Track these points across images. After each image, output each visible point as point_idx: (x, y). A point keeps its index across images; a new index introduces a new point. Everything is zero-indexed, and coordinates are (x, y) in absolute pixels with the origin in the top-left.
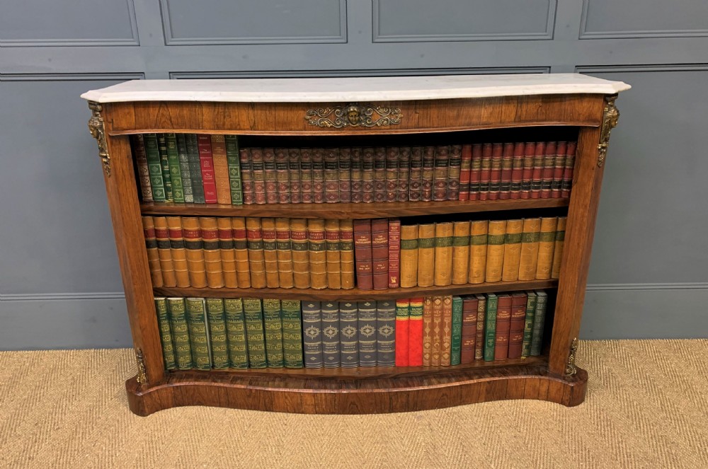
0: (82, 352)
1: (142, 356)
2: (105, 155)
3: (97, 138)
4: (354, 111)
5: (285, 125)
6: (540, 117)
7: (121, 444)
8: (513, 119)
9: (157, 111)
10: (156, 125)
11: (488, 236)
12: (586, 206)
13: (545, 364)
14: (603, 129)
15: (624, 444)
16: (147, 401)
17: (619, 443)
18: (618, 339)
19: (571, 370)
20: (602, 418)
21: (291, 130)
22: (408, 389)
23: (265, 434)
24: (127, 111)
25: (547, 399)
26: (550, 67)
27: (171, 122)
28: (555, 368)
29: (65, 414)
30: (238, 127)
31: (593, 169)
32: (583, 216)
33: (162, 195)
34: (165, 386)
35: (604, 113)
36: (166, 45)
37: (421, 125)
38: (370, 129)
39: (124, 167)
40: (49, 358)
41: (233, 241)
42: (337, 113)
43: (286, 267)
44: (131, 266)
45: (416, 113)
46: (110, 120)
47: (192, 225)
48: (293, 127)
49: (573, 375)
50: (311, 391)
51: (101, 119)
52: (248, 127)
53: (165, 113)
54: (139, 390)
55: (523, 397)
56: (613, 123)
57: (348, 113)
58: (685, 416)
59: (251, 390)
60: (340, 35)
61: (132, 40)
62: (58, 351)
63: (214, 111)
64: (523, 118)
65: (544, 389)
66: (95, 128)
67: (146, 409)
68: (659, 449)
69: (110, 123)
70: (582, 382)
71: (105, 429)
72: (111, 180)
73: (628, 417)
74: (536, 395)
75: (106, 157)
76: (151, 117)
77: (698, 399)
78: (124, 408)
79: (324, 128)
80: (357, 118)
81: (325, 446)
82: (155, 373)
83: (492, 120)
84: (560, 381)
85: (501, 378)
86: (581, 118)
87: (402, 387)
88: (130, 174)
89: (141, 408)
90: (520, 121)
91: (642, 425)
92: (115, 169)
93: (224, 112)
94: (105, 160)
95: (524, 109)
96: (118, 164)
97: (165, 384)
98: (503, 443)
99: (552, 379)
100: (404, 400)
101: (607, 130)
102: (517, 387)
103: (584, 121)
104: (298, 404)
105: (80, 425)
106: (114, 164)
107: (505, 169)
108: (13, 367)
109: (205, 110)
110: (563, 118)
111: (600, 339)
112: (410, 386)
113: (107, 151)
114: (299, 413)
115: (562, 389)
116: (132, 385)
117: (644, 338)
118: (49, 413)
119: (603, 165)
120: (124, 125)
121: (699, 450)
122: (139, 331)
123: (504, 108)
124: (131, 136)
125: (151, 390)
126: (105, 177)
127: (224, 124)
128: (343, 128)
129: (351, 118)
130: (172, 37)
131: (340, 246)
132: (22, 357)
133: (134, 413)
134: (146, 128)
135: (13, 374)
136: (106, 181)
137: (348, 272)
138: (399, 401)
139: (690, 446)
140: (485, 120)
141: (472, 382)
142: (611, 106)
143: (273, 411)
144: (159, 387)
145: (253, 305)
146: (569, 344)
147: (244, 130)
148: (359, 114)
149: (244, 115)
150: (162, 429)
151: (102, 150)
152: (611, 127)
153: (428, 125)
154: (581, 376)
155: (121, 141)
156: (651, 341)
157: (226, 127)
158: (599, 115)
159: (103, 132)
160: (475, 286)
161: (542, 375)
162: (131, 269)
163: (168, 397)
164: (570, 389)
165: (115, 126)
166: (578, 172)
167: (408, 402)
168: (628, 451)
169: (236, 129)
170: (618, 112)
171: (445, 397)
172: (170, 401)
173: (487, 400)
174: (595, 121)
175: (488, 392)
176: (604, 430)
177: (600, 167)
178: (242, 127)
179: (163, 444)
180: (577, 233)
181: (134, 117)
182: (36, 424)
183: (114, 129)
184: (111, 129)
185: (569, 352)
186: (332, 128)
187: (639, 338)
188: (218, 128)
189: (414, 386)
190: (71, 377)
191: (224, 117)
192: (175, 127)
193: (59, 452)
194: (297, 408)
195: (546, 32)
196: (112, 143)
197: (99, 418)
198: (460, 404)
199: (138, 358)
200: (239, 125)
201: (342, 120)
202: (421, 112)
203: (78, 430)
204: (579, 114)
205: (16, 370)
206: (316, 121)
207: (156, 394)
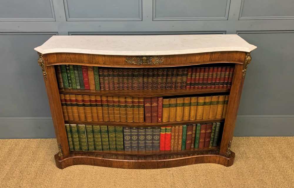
0: (35, 140)
1: (60, 146)
2: (44, 72)
3: (41, 66)
4: (145, 59)
5: (117, 63)
6: (220, 59)
7: (54, 181)
8: (209, 60)
9: (65, 56)
10: (65, 61)
11: (197, 102)
12: (237, 93)
13: (218, 150)
14: (245, 65)
15: (246, 183)
16: (63, 164)
17: (244, 182)
18: (249, 136)
19: (228, 153)
20: (239, 172)
21: (120, 65)
22: (165, 160)
23: (109, 177)
24: (53, 56)
25: (219, 164)
26: (226, 31)
27: (71, 60)
28: (222, 152)
29: (31, 168)
30: (98, 63)
31: (240, 79)
32: (235, 97)
33: (67, 85)
34: (70, 158)
35: (245, 58)
36: (67, 21)
37: (171, 63)
38: (151, 65)
39: (52, 77)
40: (22, 142)
41: (96, 104)
42: (138, 59)
43: (117, 114)
44: (56, 114)
45: (170, 59)
46: (46, 60)
47: (80, 98)
48: (120, 64)
49: (229, 155)
50: (127, 161)
51: (43, 59)
52: (102, 63)
53: (69, 57)
54: (60, 159)
55: (209, 162)
56: (249, 62)
57: (142, 59)
58: (271, 171)
59: (103, 160)
60: (139, 17)
61: (52, 19)
62: (26, 139)
63: (89, 57)
64: (213, 60)
65: (217, 160)
66: (41, 63)
67: (63, 166)
68: (259, 185)
69: (46, 61)
70: (232, 158)
71: (47, 174)
72: (47, 82)
73: (249, 172)
74: (214, 162)
75: (45, 73)
76: (63, 58)
77: (277, 164)
78: (54, 165)
79: (133, 64)
80: (146, 61)
81: (132, 183)
82: (66, 153)
83: (200, 61)
84: (224, 157)
85: (201, 156)
86: (236, 60)
87: (162, 159)
88: (55, 80)
89: (61, 166)
90: (211, 61)
91: (254, 175)
92: (49, 78)
93: (93, 57)
94: (44, 74)
95: (213, 56)
96: (50, 76)
97: (70, 157)
98: (201, 182)
99: (221, 156)
100: (163, 164)
101: (246, 65)
102: (207, 159)
103: (237, 61)
104: (122, 165)
105: (37, 172)
106: (49, 76)
107: (205, 77)
108: (8, 147)
109: (85, 56)
110: (229, 60)
111: (242, 136)
112: (165, 159)
113: (45, 71)
114: (122, 168)
115: (225, 160)
116: (57, 157)
117: (259, 136)
118: (25, 167)
119: (244, 78)
120: (52, 61)
121: (275, 186)
122: (59, 138)
123: (205, 56)
124: (55, 66)
125: (65, 160)
126: (45, 81)
127: (93, 62)
128: (140, 65)
129: (144, 61)
130: (69, 18)
131: (139, 107)
132: (11, 142)
133: (58, 168)
134: (61, 62)
135: (9, 150)
136: (45, 82)
137: (142, 116)
138: (161, 164)
139: (272, 184)
140: (197, 61)
141: (190, 157)
142: (249, 55)
143: (112, 167)
144: (68, 158)
145: (104, 128)
146: (228, 143)
147: (101, 64)
148: (147, 60)
149: (101, 59)
150: (70, 175)
151: (43, 71)
152: (248, 63)
153: (174, 63)
154: (232, 156)
155: (51, 67)
156: (262, 137)
157: (93, 63)
158: (243, 59)
159: (44, 64)
160: (192, 121)
161: (217, 154)
162: (56, 115)
163: (71, 162)
164: (227, 160)
165: (48, 62)
166: (234, 80)
167: (164, 165)
168: (248, 186)
169: (97, 64)
170: (251, 58)
171: (179, 163)
172: (72, 163)
173: (195, 163)
174: (241, 61)
175: (196, 161)
176: (240, 177)
177: (243, 78)
178: (100, 63)
179: (70, 181)
180: (233, 103)
181: (56, 58)
182: (21, 172)
183: (48, 63)
184: (47, 63)
185: (228, 147)
186: (136, 65)
187: (257, 136)
188: (90, 63)
189: (167, 159)
190: (31, 152)
191: (93, 59)
192: (73, 62)
193: (31, 184)
194: (121, 166)
195: (225, 17)
196: (47, 69)
197: (45, 169)
198: (185, 165)
199: (59, 147)
200: (99, 62)
201: (140, 62)
202: (172, 59)
203: (37, 175)
204: (236, 59)
205: (10, 147)
206: (129, 62)
207: (67, 161)
